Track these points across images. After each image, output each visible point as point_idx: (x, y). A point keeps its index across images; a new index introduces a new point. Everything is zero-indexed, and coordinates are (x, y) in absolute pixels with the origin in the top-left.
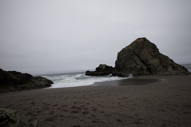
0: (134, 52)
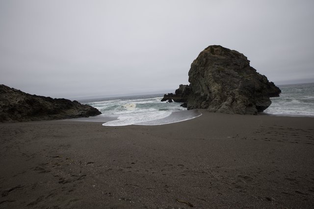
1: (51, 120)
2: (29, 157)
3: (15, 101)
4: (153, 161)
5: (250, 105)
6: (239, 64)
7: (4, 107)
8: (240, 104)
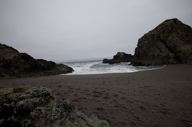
0: (159, 37)
3: (10, 57)
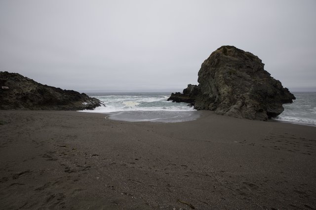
1: (60, 110)
2: (38, 144)
3: (28, 90)
4: (157, 159)
5: (261, 111)
6: (252, 67)
7: (18, 94)
8: (251, 109)
